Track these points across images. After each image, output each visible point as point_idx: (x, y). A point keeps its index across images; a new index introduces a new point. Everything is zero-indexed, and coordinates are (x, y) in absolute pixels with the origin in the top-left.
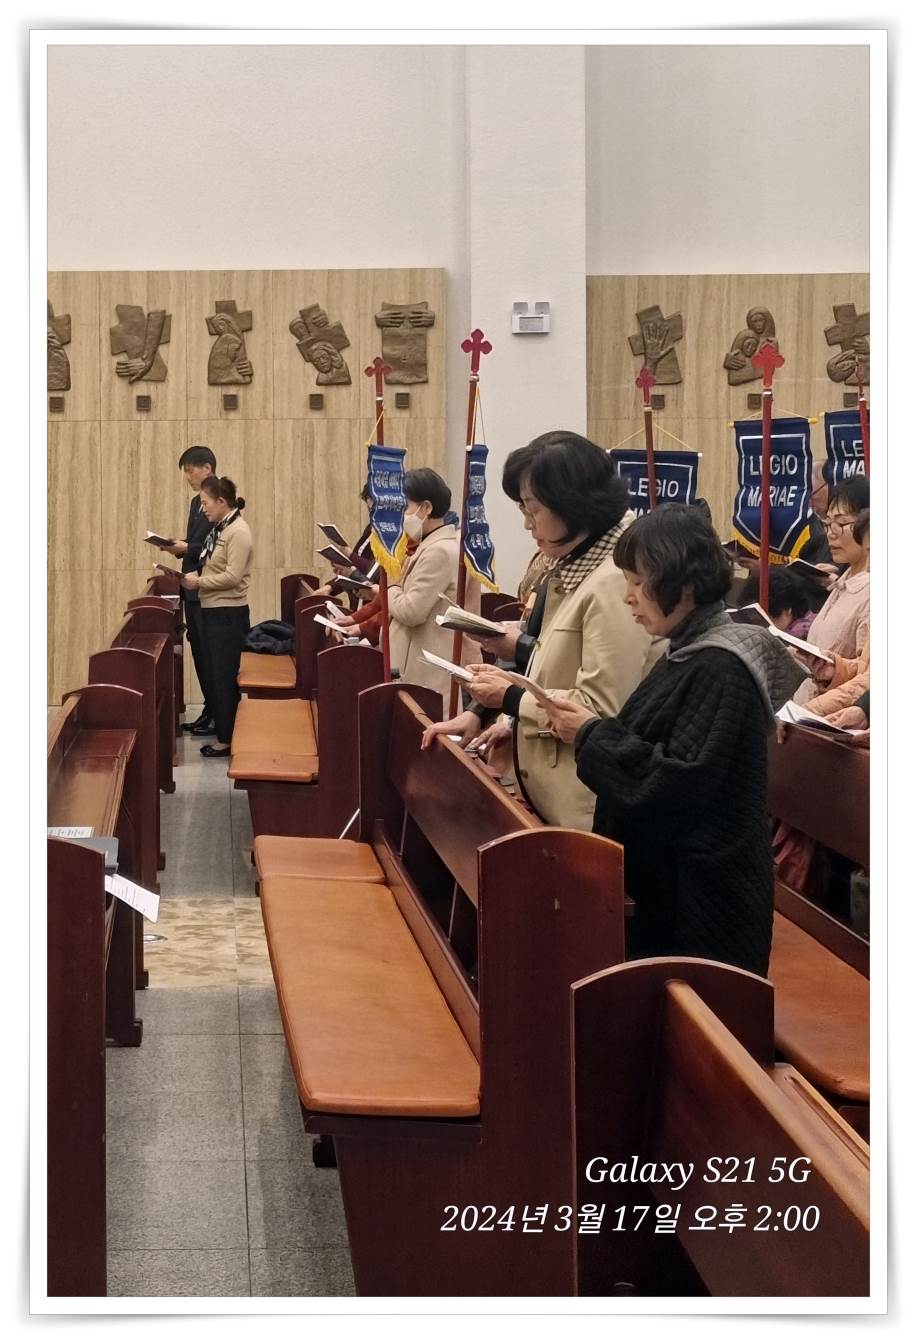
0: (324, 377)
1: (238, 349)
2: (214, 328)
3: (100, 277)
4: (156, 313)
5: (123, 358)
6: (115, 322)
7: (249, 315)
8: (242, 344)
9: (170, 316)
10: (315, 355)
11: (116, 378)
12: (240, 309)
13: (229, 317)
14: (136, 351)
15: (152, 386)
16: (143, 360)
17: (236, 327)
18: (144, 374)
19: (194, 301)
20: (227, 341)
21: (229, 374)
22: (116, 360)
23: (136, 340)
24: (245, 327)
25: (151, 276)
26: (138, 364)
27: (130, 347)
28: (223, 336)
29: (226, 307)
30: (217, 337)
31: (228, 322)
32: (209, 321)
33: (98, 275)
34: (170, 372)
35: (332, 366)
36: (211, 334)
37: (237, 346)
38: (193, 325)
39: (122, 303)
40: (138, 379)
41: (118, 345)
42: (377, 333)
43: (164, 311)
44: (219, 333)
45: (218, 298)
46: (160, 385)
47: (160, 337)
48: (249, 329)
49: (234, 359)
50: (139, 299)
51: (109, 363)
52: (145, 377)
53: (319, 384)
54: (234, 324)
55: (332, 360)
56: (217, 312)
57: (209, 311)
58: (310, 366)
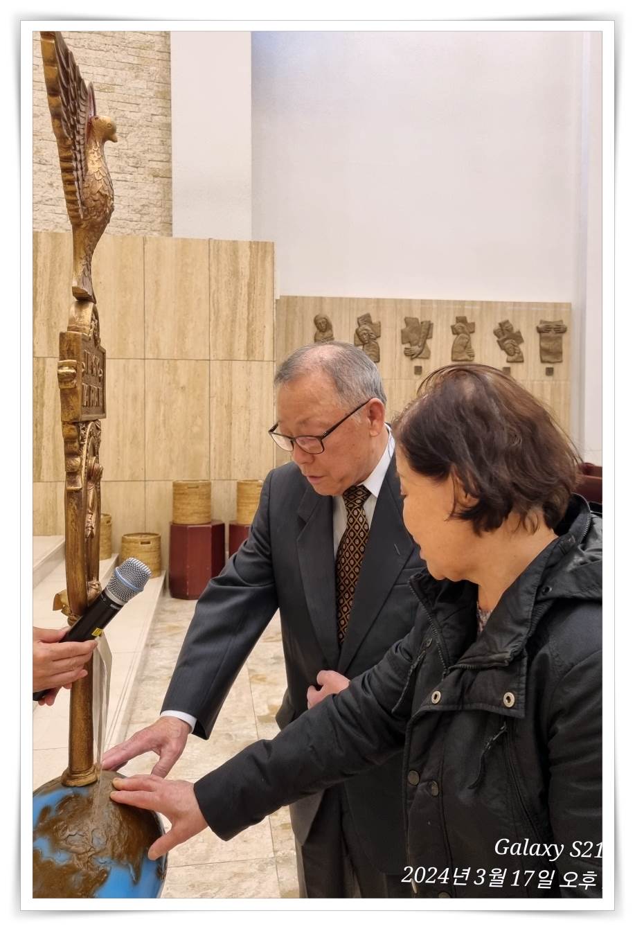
0: (511, 358)
1: (467, 343)
2: (455, 331)
3: (397, 302)
4: (426, 322)
5: (408, 346)
6: (404, 326)
7: (473, 324)
8: (469, 340)
9: (432, 324)
10: (507, 346)
11: (404, 356)
12: (469, 321)
13: (463, 325)
14: (415, 342)
15: (422, 361)
16: (419, 347)
17: (467, 331)
18: (419, 354)
19: (445, 316)
20: (462, 338)
21: (463, 355)
22: (404, 346)
23: (414, 336)
24: (471, 331)
25: (423, 302)
26: (416, 349)
27: (412, 339)
28: (460, 335)
29: (462, 320)
30: (456, 336)
31: (463, 328)
32: (453, 327)
33: (395, 301)
34: (432, 354)
35: (515, 353)
36: (454, 334)
37: (467, 340)
38: (445, 329)
39: (408, 316)
40: (416, 357)
41: (405, 338)
42: (538, 336)
43: (429, 322)
44: (458, 334)
45: (458, 315)
46: (427, 361)
47: (427, 335)
48: (473, 332)
49: (465, 347)
50: (416, 314)
51: (400, 348)
52: (419, 356)
53: (508, 362)
54: (466, 330)
55: (515, 350)
56: (457, 322)
57: (452, 322)
58: (503, 352)
